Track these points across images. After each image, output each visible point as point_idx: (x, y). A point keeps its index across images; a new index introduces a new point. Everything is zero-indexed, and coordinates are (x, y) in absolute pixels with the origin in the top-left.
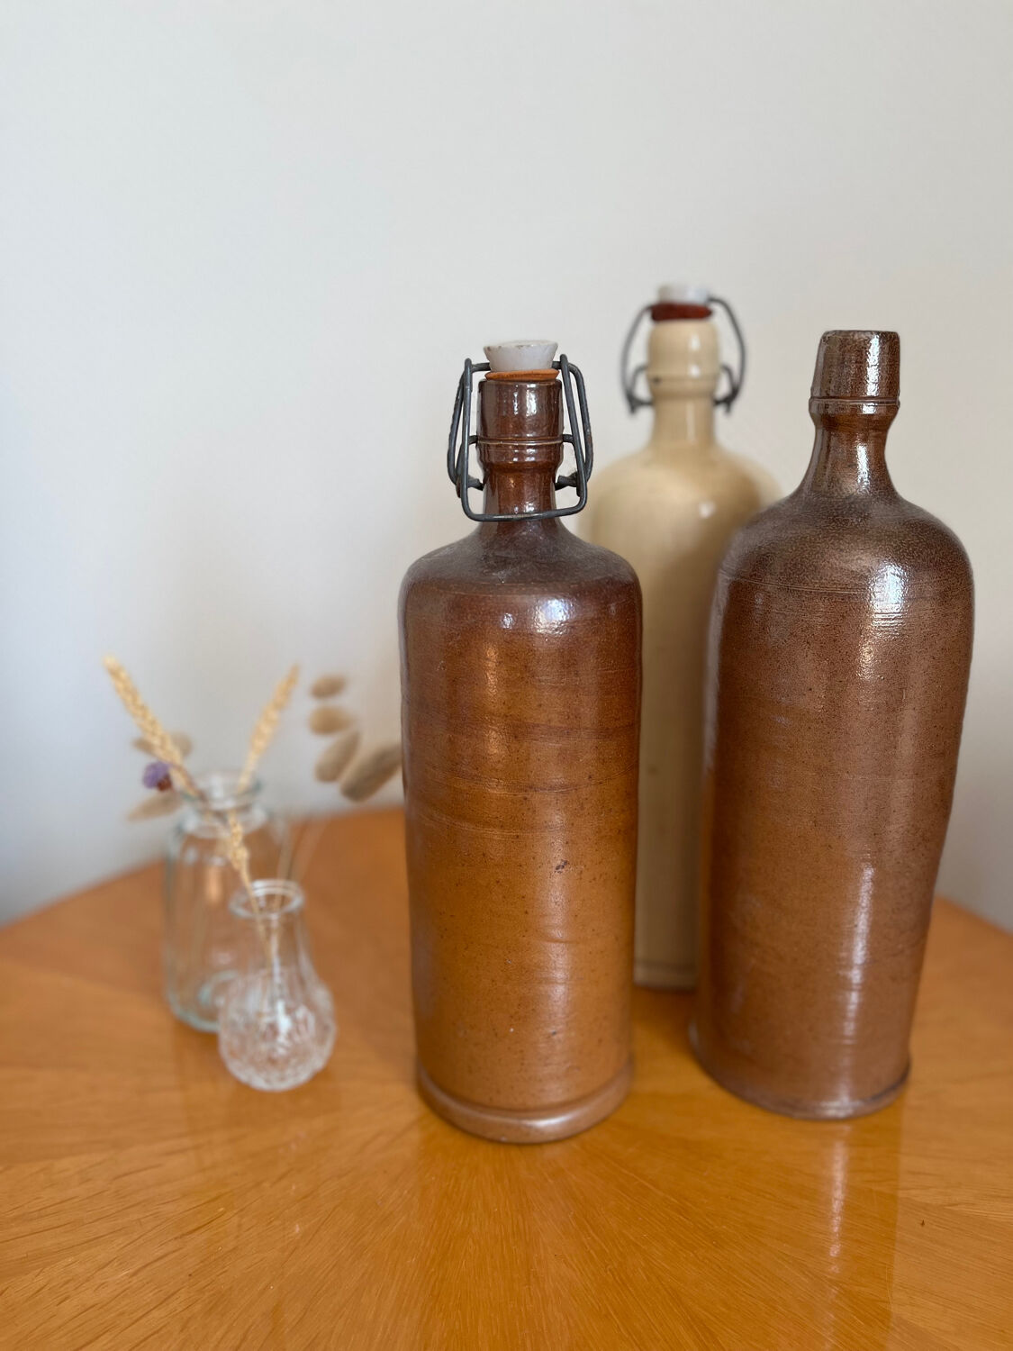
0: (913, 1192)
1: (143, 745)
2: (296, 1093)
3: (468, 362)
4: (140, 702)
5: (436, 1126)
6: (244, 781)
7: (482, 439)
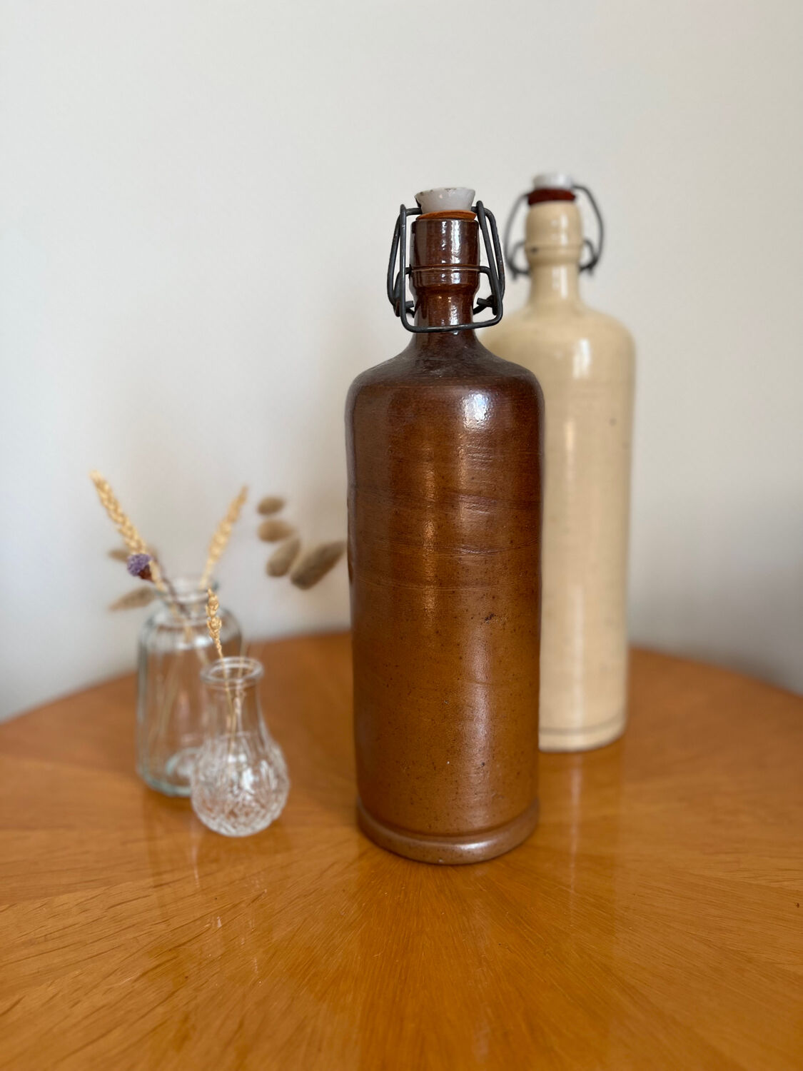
0: (786, 883)
2: (258, 838)
3: (403, 208)
4: (120, 510)
5: (379, 857)
6: (204, 583)
7: (415, 268)
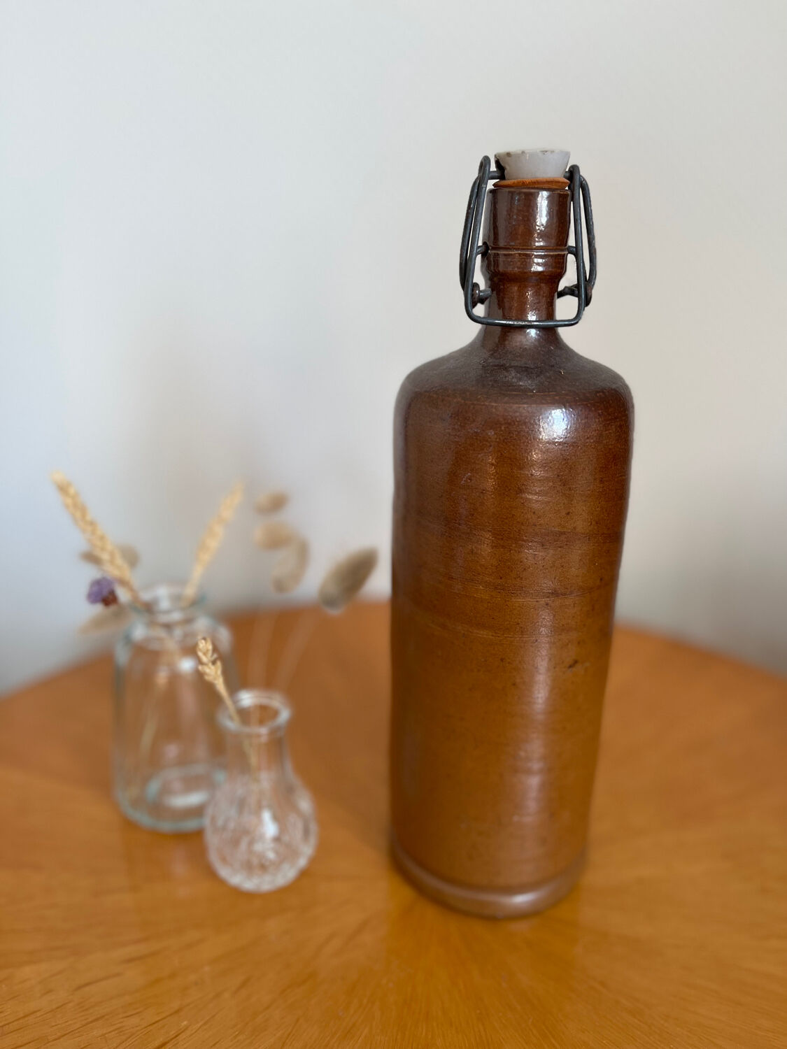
1: (91, 558)
4: (89, 518)
6: (190, 593)
7: (488, 249)
